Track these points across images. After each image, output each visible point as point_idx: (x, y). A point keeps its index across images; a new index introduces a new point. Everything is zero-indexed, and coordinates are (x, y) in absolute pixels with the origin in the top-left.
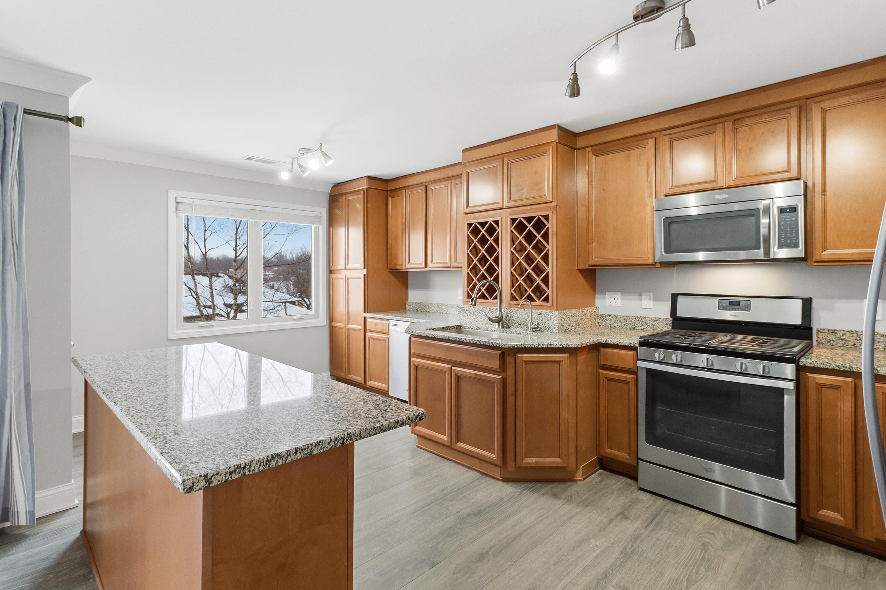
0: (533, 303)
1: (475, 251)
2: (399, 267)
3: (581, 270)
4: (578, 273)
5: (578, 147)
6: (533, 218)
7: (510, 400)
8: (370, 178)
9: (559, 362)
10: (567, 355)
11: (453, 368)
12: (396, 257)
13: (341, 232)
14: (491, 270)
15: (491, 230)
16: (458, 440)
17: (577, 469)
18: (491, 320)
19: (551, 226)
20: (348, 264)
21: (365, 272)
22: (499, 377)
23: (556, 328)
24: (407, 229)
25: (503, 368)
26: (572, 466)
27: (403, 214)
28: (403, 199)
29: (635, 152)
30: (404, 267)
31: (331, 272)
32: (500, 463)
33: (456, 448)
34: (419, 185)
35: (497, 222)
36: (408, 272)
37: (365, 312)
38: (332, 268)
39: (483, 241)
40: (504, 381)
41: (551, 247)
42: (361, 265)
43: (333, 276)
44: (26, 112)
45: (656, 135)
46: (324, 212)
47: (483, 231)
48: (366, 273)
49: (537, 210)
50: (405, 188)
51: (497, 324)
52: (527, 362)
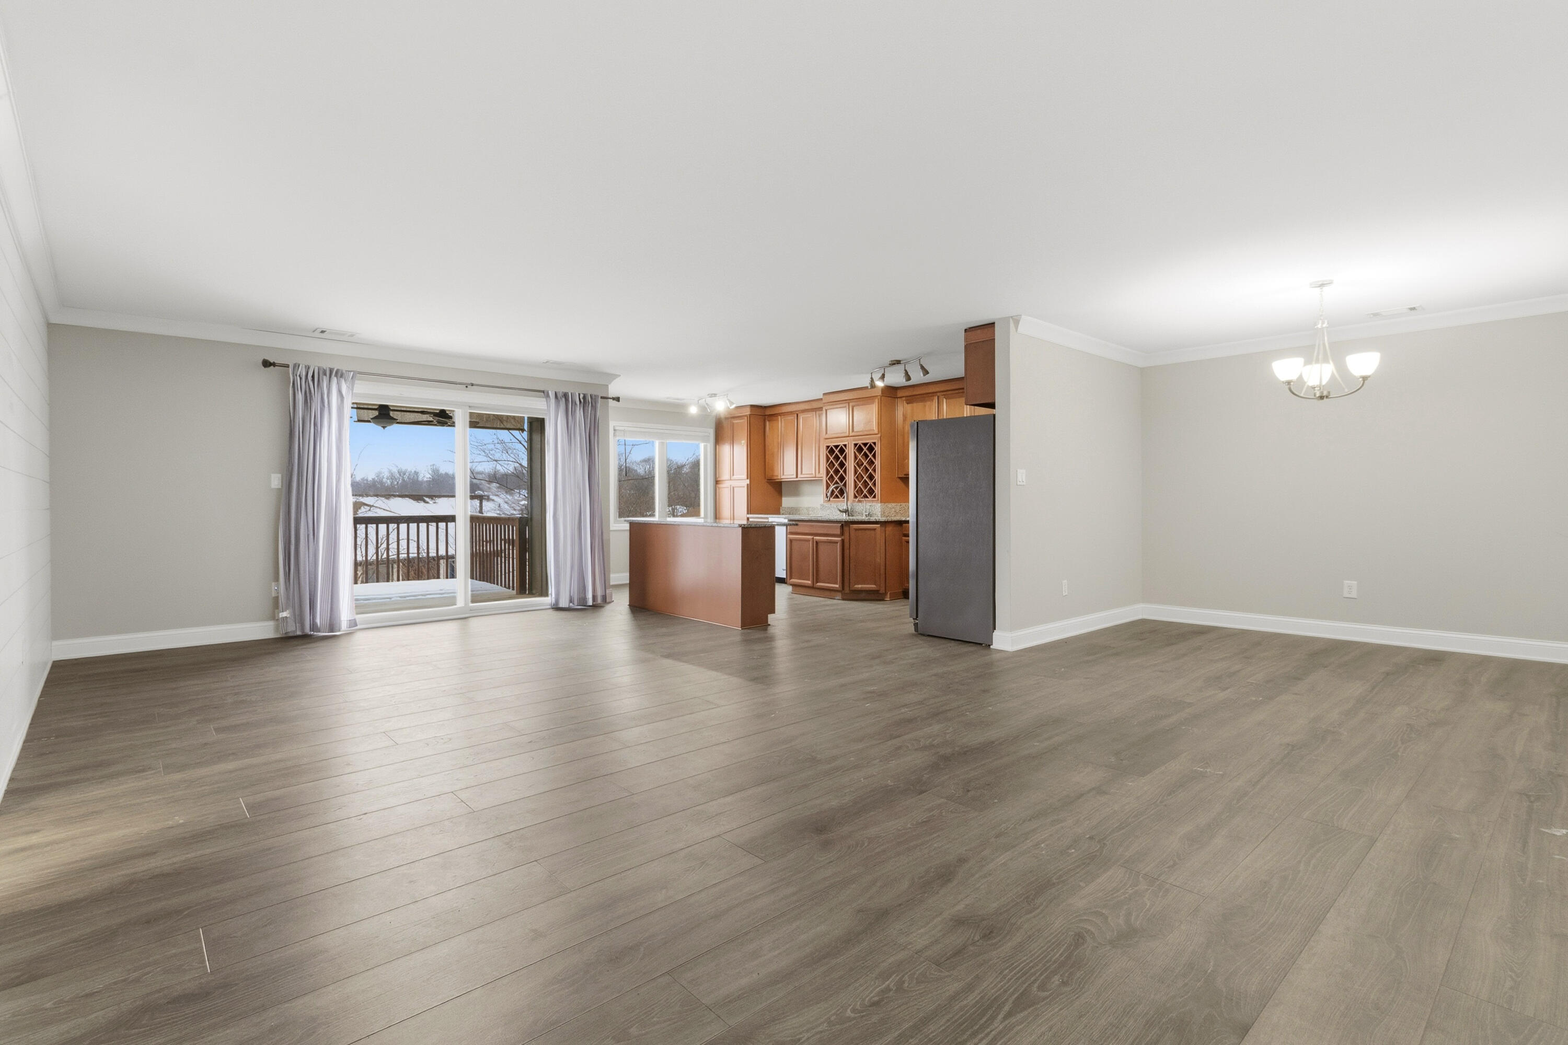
0: (866, 499)
1: (831, 465)
2: (775, 478)
3: (900, 478)
4: (898, 480)
5: (898, 396)
6: (867, 444)
7: (847, 552)
8: (752, 406)
9: (875, 529)
10: (879, 525)
11: (815, 538)
12: (772, 470)
13: (726, 449)
14: (842, 478)
15: (842, 451)
16: (817, 582)
17: (886, 594)
18: (840, 511)
19: (877, 449)
20: (733, 475)
21: (748, 481)
22: (840, 539)
23: (880, 513)
24: (781, 446)
25: (842, 534)
26: (882, 591)
27: (778, 436)
28: (778, 423)
29: (928, 403)
30: (779, 478)
31: (717, 482)
32: (841, 589)
33: (817, 587)
34: (791, 413)
35: (845, 446)
36: (781, 482)
37: (748, 514)
38: (719, 479)
39: (837, 458)
40: (843, 541)
41: (877, 462)
42: (745, 476)
43: (717, 485)
44: (602, 398)
45: (938, 394)
46: (711, 432)
47: (837, 452)
48: (749, 483)
49: (869, 439)
50: (780, 414)
51: (844, 514)
52: (856, 530)
